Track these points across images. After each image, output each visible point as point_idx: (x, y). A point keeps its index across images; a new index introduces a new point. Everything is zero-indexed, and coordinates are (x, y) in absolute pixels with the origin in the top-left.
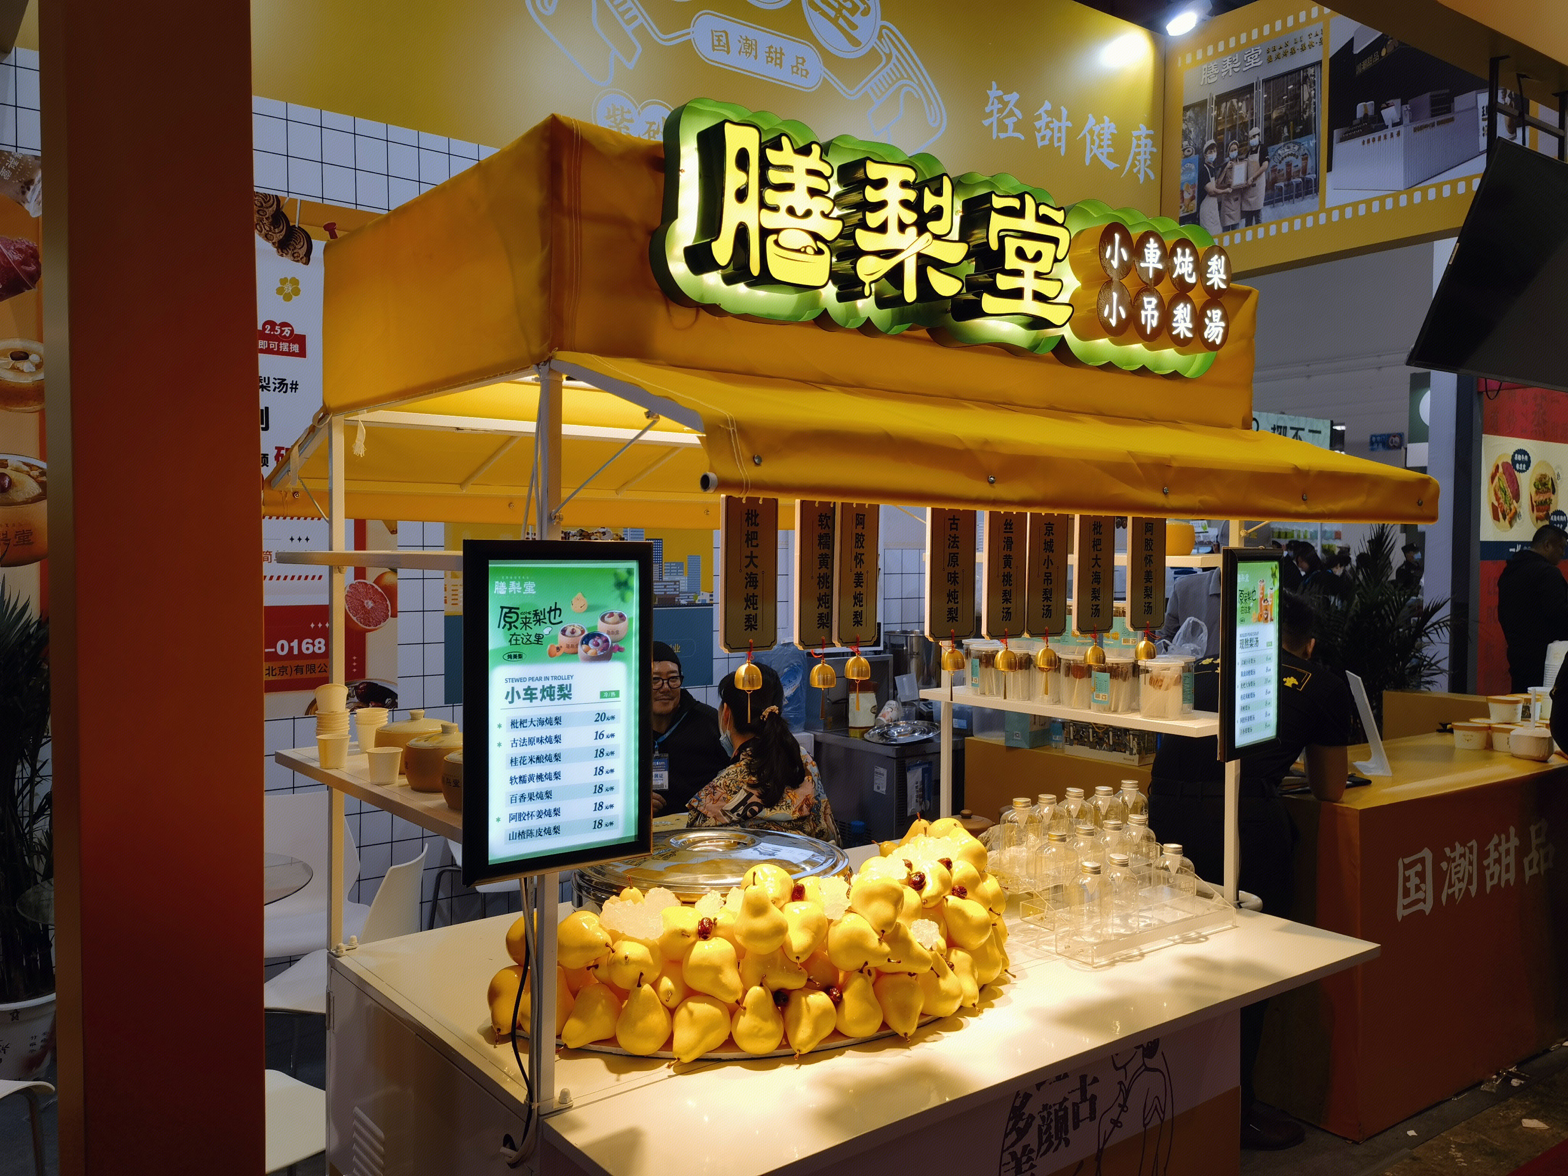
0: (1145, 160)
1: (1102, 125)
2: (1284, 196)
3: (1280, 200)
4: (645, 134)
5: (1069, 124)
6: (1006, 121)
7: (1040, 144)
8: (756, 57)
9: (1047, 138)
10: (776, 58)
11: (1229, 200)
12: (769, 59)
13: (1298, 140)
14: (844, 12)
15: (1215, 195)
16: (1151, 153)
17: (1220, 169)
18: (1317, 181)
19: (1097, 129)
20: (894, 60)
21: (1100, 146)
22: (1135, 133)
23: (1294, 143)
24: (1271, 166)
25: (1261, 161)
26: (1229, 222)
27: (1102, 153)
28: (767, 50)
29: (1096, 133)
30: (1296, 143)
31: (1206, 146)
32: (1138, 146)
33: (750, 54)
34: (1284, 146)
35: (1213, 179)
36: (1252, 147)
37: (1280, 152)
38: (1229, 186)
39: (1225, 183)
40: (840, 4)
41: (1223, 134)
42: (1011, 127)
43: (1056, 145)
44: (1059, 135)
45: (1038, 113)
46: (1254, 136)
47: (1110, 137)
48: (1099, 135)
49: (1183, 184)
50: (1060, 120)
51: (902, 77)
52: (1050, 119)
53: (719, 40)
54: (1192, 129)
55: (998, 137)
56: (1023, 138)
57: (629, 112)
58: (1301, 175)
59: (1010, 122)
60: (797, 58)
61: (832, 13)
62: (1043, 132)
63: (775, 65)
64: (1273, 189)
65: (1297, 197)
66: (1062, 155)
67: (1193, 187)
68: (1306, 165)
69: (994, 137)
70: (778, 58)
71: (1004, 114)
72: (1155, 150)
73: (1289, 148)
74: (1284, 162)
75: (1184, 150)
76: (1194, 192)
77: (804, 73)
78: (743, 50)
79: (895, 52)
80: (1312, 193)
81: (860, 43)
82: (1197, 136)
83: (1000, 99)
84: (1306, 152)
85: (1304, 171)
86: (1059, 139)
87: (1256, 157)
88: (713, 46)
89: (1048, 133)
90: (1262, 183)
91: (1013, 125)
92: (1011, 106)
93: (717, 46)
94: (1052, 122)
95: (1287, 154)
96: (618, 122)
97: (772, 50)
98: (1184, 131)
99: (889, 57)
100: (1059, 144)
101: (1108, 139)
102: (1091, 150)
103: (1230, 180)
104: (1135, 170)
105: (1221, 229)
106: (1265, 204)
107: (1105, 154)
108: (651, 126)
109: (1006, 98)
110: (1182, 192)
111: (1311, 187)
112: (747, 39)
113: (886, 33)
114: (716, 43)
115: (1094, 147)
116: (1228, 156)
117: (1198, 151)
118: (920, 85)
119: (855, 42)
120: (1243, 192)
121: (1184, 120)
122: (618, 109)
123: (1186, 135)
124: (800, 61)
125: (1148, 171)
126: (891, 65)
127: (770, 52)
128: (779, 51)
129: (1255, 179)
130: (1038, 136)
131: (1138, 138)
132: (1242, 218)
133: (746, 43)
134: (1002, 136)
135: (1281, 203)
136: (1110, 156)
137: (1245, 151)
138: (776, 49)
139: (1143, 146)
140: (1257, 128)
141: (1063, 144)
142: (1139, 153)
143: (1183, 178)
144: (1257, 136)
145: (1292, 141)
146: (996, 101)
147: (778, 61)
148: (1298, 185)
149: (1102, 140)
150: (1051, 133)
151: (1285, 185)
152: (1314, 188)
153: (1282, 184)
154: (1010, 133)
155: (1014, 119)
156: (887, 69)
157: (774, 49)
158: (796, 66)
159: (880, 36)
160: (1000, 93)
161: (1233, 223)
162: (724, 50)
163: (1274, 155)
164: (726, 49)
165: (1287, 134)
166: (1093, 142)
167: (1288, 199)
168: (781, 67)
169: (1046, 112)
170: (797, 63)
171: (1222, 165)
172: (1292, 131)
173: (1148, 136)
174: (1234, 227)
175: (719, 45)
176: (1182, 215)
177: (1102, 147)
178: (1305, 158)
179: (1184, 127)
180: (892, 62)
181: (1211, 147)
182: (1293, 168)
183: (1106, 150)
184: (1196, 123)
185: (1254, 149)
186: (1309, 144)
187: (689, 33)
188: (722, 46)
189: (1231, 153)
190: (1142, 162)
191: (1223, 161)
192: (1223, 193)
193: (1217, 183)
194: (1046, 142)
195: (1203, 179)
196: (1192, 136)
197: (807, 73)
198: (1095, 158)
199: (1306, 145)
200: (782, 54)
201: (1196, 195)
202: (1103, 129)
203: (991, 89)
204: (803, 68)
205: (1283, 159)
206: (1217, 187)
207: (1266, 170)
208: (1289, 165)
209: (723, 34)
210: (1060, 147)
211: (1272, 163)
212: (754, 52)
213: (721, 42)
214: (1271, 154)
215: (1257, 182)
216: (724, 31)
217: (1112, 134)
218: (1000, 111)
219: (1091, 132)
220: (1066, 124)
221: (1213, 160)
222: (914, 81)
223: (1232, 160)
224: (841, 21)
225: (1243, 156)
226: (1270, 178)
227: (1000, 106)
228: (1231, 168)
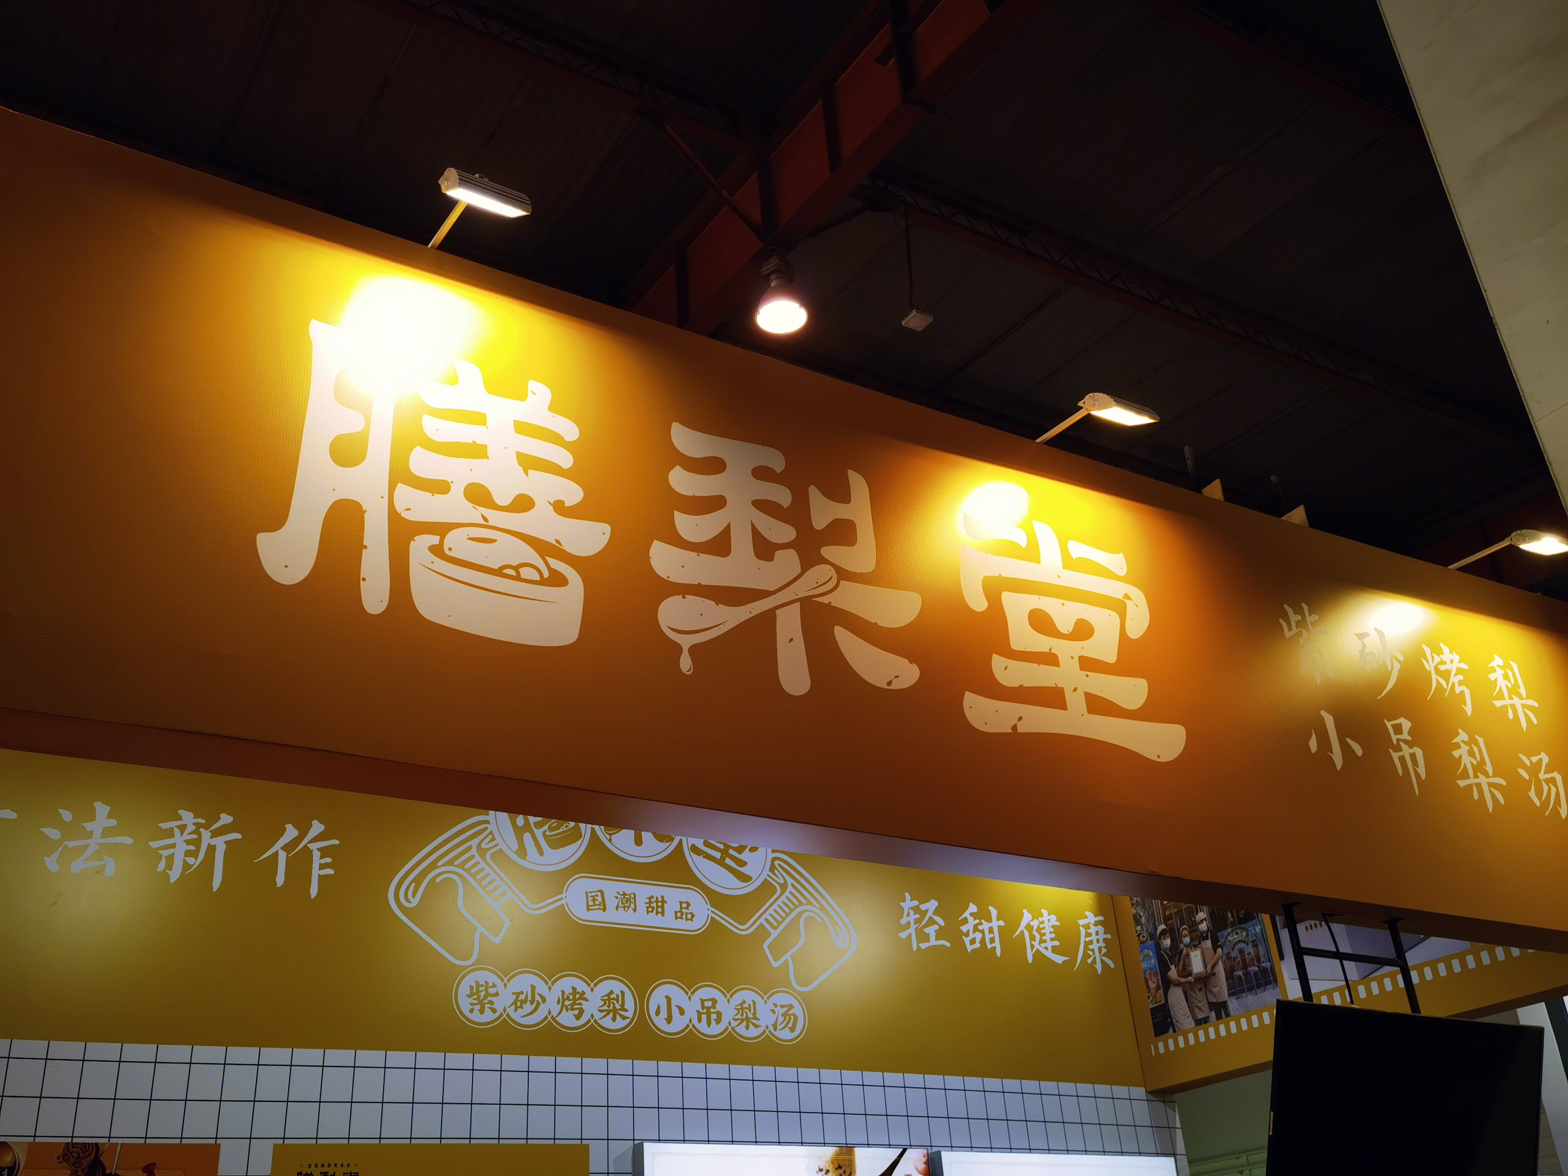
0: (1100, 949)
1: (1041, 919)
2: (1245, 987)
3: (1243, 991)
4: (510, 1006)
5: (1002, 923)
6: (927, 930)
7: (970, 948)
8: (635, 910)
9: (978, 940)
10: (658, 907)
11: (1193, 990)
12: (650, 909)
13: (1243, 926)
14: (731, 852)
15: (1179, 984)
16: (1105, 940)
17: (1177, 956)
18: (1272, 969)
19: (1035, 924)
20: (790, 888)
21: (1042, 941)
22: (1082, 922)
23: (1240, 929)
24: (1225, 953)
25: (1215, 947)
26: (1200, 1015)
27: (1046, 948)
28: (648, 901)
29: (1035, 928)
30: (1243, 929)
31: (1158, 932)
32: (1088, 935)
33: (629, 908)
34: (1232, 932)
35: (1173, 967)
36: (1202, 933)
37: (1230, 938)
38: (1190, 974)
39: (1185, 971)
40: (724, 844)
41: (1172, 918)
42: (933, 936)
43: (989, 946)
44: (992, 935)
45: (962, 917)
46: (1202, 921)
47: (1052, 930)
48: (1039, 930)
49: (1145, 972)
50: (989, 920)
51: (801, 904)
52: (978, 921)
53: (594, 900)
54: (1142, 914)
55: (918, 947)
56: (948, 945)
57: (494, 986)
58: (1256, 963)
59: (931, 930)
60: (681, 903)
61: (718, 855)
62: (971, 936)
63: (657, 914)
64: (1233, 979)
65: (1258, 988)
66: (999, 956)
67: (1155, 974)
68: (1258, 952)
69: (915, 948)
70: (660, 907)
71: (923, 924)
72: (1109, 936)
73: (1237, 934)
74: (1236, 949)
75: (1139, 936)
76: (1158, 980)
77: (689, 916)
78: (620, 905)
79: (790, 880)
80: (1271, 983)
81: (751, 878)
82: (1148, 921)
83: (916, 909)
84: (1254, 938)
85: (1259, 960)
86: (992, 940)
87: (1208, 943)
88: (588, 906)
89: (978, 936)
90: (1220, 969)
91: (934, 933)
92: (930, 914)
93: (591, 906)
94: (981, 924)
95: (1237, 940)
96: (481, 998)
97: (652, 900)
98: (1135, 916)
99: (784, 887)
100: (993, 945)
101: (1051, 933)
102: (1032, 947)
103: (1189, 968)
104: (1089, 961)
105: (1193, 1024)
106: (1230, 995)
107: (1050, 949)
108: (518, 996)
109: (923, 907)
110: (1146, 981)
111: (1269, 977)
112: (624, 894)
113: (779, 864)
114: (591, 903)
115: (1036, 944)
116: (1182, 942)
117: (1152, 936)
118: (822, 908)
119: (744, 878)
120: (1205, 980)
121: (1133, 905)
122: (482, 986)
123: (1137, 920)
124: (684, 905)
125: (1105, 959)
126: (787, 894)
127: (650, 902)
128: (660, 899)
129: (1213, 967)
130: (967, 940)
131: (1087, 927)
132: (1211, 1011)
133: (624, 898)
134: (924, 946)
135: (1244, 995)
136: (1055, 950)
137: (1198, 939)
138: (657, 898)
139: (1094, 934)
140: (1202, 913)
141: (997, 944)
142: (1091, 942)
143: (1144, 965)
144: (1204, 922)
145: (1238, 926)
146: (912, 912)
147: (660, 910)
148: (1256, 973)
149: (1044, 934)
150: (981, 935)
151: (1243, 974)
152: (1272, 978)
153: (1240, 973)
154: (933, 942)
155: (936, 927)
156: (783, 898)
157: (655, 899)
158: (681, 911)
159: (772, 868)
160: (916, 903)
161: (1204, 1015)
162: (600, 909)
163: (1225, 942)
164: (602, 907)
165: (1232, 920)
166: (1033, 938)
167: (1250, 989)
168: (663, 916)
169: (972, 914)
170: (681, 908)
171: (1179, 951)
172: (1235, 916)
173: (1096, 924)
174: (1205, 1020)
175: (595, 905)
176: (1151, 1006)
177: (1045, 941)
178: (1255, 946)
179: (1134, 912)
180: (788, 891)
181: (1163, 932)
182: (1247, 956)
183: (1049, 944)
184: (1144, 906)
185: (1205, 935)
186: (1255, 929)
187: (562, 899)
188: (598, 905)
189: (1183, 939)
190: (1097, 951)
191: (1178, 947)
192: (1186, 982)
193: (1178, 971)
194: (977, 945)
195: (1164, 968)
196: (1143, 920)
197: (693, 916)
198: (1038, 954)
199: (1253, 931)
200: (663, 901)
201: (1160, 983)
202: (1042, 922)
203: (904, 901)
204: (687, 911)
205: (1234, 946)
206: (1178, 976)
207: (1221, 958)
208: (1241, 951)
209: (599, 894)
210: (994, 948)
211: (1226, 951)
212: (632, 906)
213: (597, 901)
214: (1222, 941)
215: (1216, 971)
216: (600, 891)
217: (1053, 926)
218: (917, 921)
219: (1029, 927)
220: (996, 924)
221: (1169, 946)
222: (815, 906)
223: (1186, 946)
224: (728, 861)
225: (1196, 942)
226: (1228, 967)
227: (917, 916)
228: (1188, 955)
